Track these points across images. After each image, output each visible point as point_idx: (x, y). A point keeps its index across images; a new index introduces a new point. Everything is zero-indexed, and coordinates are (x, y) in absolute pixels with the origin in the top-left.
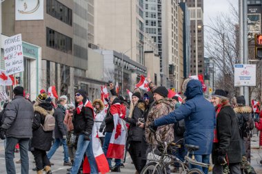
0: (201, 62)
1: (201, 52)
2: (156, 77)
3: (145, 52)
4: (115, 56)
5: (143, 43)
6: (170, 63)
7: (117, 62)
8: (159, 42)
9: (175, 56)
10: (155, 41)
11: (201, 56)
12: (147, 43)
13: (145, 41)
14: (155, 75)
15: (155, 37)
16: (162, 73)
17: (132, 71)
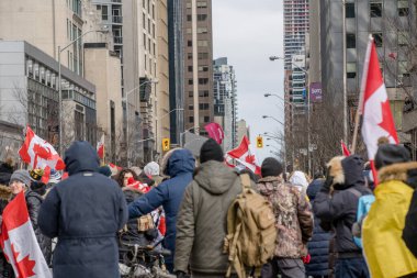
0: (205, 70)
1: (205, 44)
2: (112, 110)
3: (88, 46)
4: (27, 57)
5: (81, 22)
6: (141, 75)
7: (31, 74)
8: (115, 20)
9: (151, 57)
10: (105, 18)
11: (205, 55)
12: (90, 23)
13: (84, 18)
14: (112, 103)
15: (105, 7)
16: (125, 99)
17: (66, 94)
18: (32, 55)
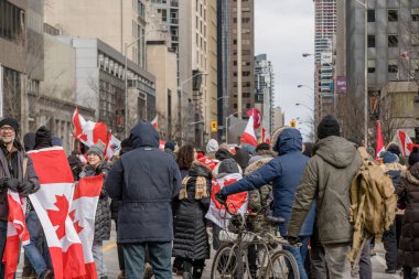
0: (248, 64)
1: (248, 42)
2: (169, 97)
3: (149, 43)
4: (99, 52)
5: (144, 23)
6: (194, 68)
7: (102, 66)
8: (173, 21)
9: (202, 52)
10: (164, 19)
11: (248, 51)
12: (152, 24)
13: (147, 20)
14: (169, 91)
15: (164, 11)
16: (180, 88)
17: (131, 83)
18: (103, 50)
